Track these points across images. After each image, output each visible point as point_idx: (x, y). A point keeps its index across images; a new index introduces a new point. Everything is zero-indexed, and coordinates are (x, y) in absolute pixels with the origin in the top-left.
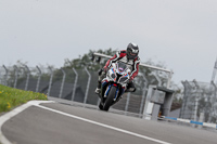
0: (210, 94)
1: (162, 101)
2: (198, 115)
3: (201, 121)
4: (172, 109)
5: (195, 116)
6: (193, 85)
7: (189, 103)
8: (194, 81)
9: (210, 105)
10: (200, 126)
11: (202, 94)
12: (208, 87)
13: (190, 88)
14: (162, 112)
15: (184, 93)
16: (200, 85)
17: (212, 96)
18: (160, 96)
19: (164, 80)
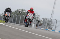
0: (50, 22)
2: (47, 27)
3: (47, 29)
5: (46, 28)
8: (46, 18)
9: (50, 25)
10: (47, 30)
11: (48, 22)
12: (50, 20)
13: (45, 20)
14: (37, 26)
15: (43, 21)
17: (51, 22)
18: (36, 22)
19: (37, 18)
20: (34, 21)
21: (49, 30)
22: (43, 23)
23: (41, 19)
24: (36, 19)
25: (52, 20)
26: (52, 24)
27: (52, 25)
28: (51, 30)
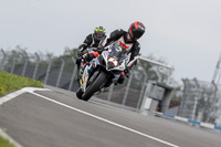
0: (210, 94)
1: (161, 97)
2: (196, 114)
3: (198, 120)
4: (170, 107)
5: (193, 116)
6: (193, 83)
7: (188, 102)
8: (195, 80)
9: (209, 104)
10: (197, 126)
11: (203, 93)
12: (209, 86)
13: (190, 86)
14: (160, 108)
15: (184, 91)
16: (201, 84)
17: (212, 96)
18: (159, 92)
19: (164, 76)
20: (152, 89)
21: (202, 124)
22: (185, 96)
23: (176, 80)
24: (159, 81)
25: (216, 89)
26: (218, 105)
27: (217, 108)
28: (212, 126)
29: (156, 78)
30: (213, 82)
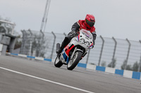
0: (39, 38)
2: (32, 52)
3: (33, 56)
4: (15, 49)
5: (30, 53)
6: (29, 32)
7: (26, 44)
8: (29, 30)
9: (40, 45)
10: (33, 59)
11: (35, 38)
12: (38, 34)
13: (27, 34)
14: (8, 50)
15: (23, 38)
16: (33, 33)
17: (41, 40)
18: (7, 40)
19: (9, 30)
20: (2, 38)
21: (36, 58)
22: (24, 41)
23: (17, 32)
24: (7, 33)
25: (43, 35)
26: (45, 45)
27: (44, 47)
28: (42, 59)
29: (4, 31)
30: (41, 31)
